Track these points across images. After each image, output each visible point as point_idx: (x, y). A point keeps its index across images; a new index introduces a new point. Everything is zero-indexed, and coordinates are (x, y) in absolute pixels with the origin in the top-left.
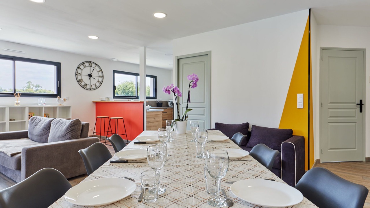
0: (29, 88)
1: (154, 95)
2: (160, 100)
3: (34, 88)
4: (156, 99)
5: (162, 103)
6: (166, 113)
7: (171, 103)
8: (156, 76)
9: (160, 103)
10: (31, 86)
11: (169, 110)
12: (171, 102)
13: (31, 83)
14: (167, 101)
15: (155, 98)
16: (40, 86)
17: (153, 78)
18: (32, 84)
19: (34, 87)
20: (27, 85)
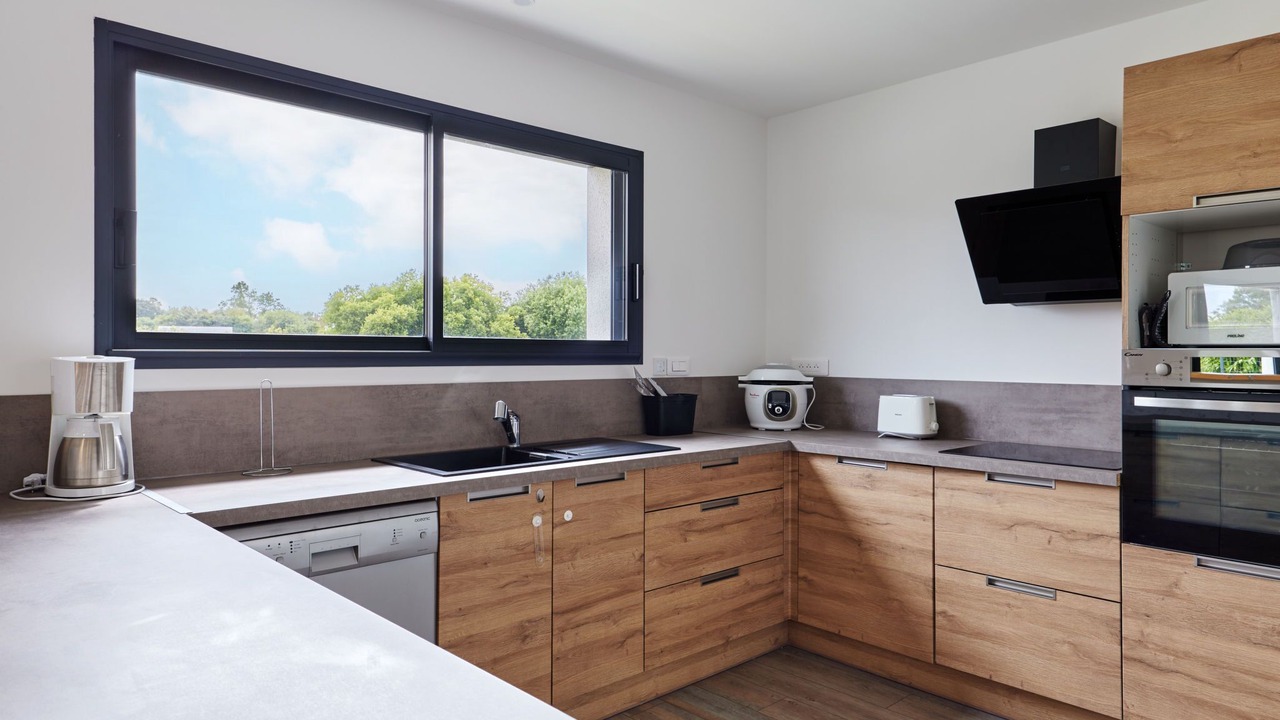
0: (242, 305)
1: (616, 326)
2: (669, 373)
3: (255, 305)
4: (637, 358)
5: (690, 399)
6: (734, 501)
7: (770, 396)
8: (638, 156)
9: (672, 398)
10: (247, 299)
11: (752, 471)
12: (767, 389)
13: (247, 289)
14: (734, 380)
15: (626, 348)
16: (274, 298)
17: (608, 172)
18: (250, 290)
19: (256, 302)
20: (233, 294)
